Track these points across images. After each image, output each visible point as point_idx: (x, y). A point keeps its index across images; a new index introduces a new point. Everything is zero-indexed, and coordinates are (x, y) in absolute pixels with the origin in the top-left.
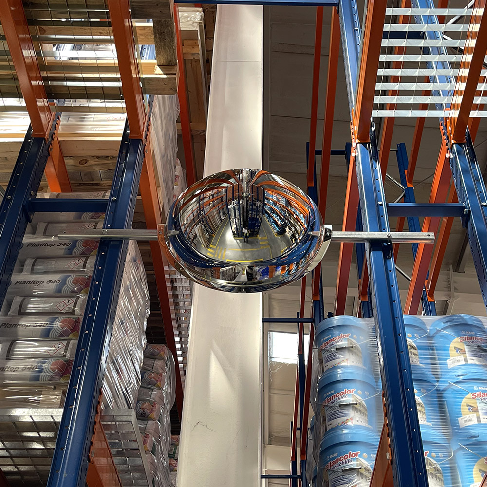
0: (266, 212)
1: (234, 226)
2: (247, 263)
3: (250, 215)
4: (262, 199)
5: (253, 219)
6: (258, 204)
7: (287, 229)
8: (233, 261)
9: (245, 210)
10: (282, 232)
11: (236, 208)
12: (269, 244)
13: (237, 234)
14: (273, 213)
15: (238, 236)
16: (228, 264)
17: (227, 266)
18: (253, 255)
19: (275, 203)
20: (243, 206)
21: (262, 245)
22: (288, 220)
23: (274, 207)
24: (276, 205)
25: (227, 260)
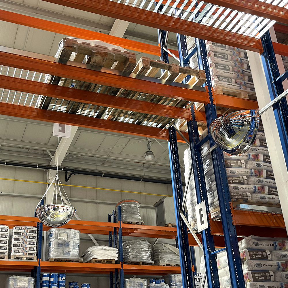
0: (233, 125)
1: (226, 136)
2: (242, 141)
3: (228, 130)
4: (229, 122)
5: (230, 130)
6: (228, 125)
7: (244, 123)
8: (238, 144)
9: (226, 129)
10: (243, 125)
11: (222, 129)
12: (242, 132)
13: (230, 137)
14: (236, 123)
15: (230, 138)
16: (238, 146)
17: (239, 147)
18: (240, 138)
19: (235, 120)
20: (224, 128)
21: (240, 134)
22: (243, 120)
23: (236, 121)
24: (236, 120)
25: (237, 145)
